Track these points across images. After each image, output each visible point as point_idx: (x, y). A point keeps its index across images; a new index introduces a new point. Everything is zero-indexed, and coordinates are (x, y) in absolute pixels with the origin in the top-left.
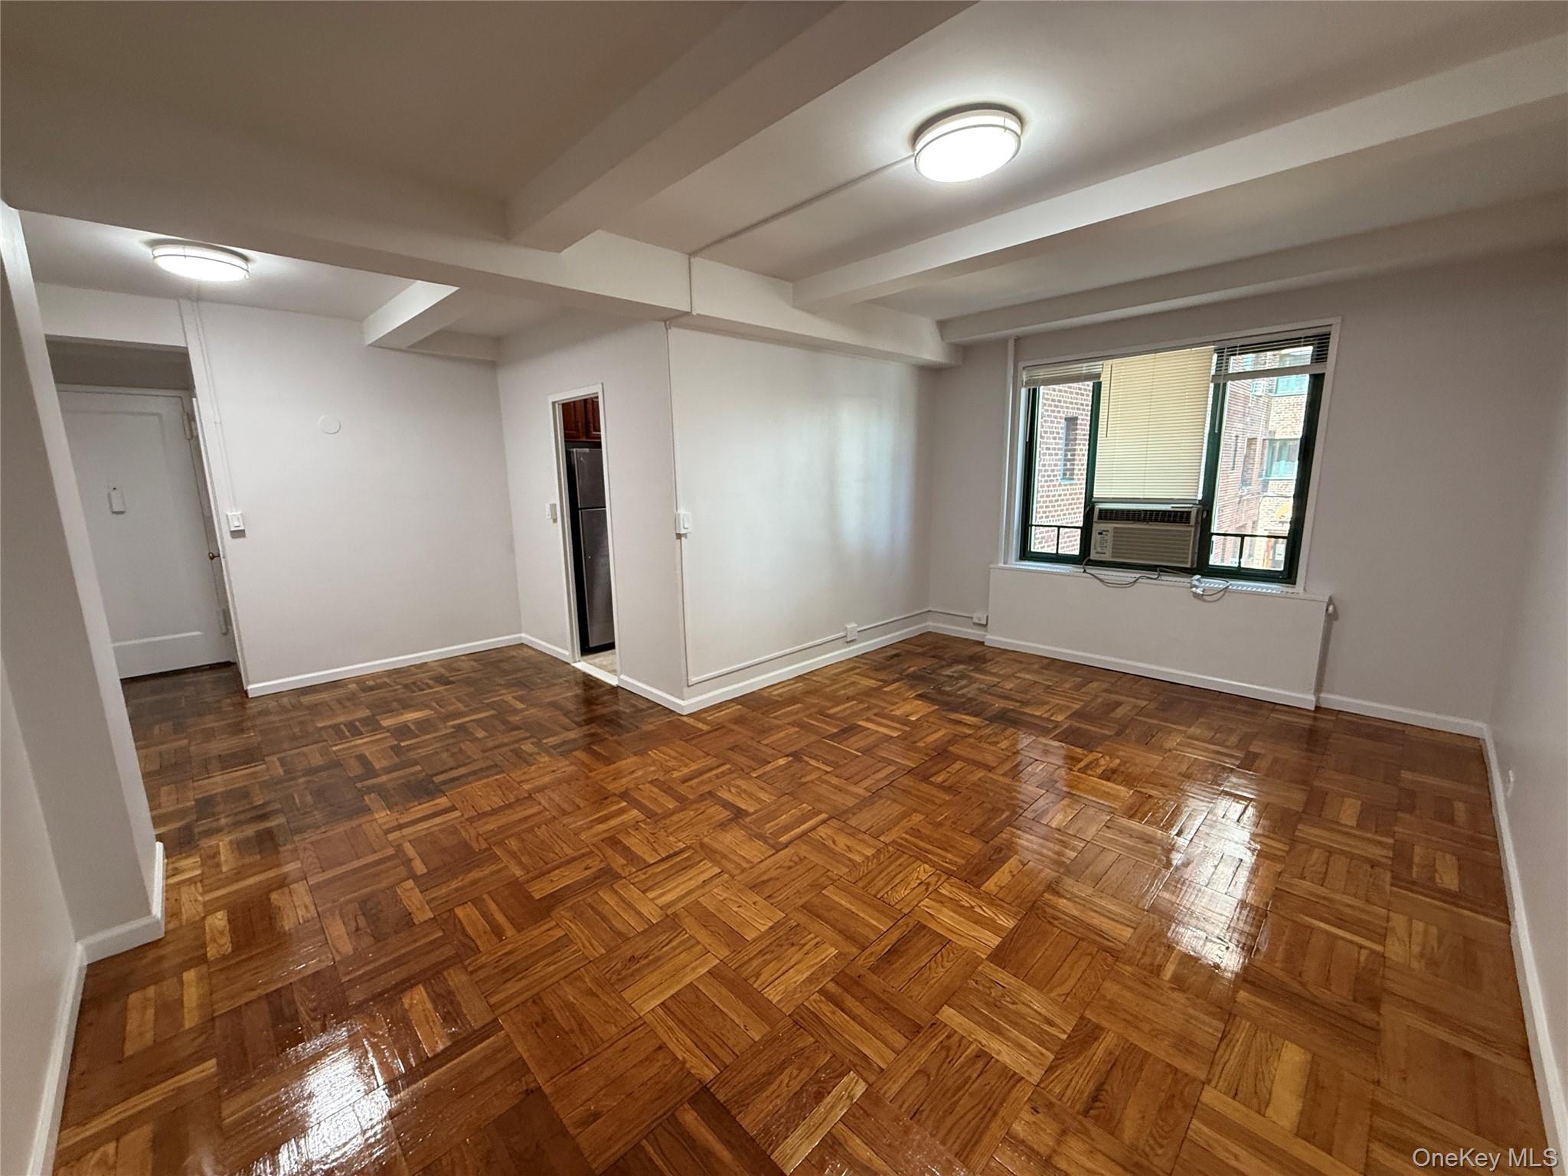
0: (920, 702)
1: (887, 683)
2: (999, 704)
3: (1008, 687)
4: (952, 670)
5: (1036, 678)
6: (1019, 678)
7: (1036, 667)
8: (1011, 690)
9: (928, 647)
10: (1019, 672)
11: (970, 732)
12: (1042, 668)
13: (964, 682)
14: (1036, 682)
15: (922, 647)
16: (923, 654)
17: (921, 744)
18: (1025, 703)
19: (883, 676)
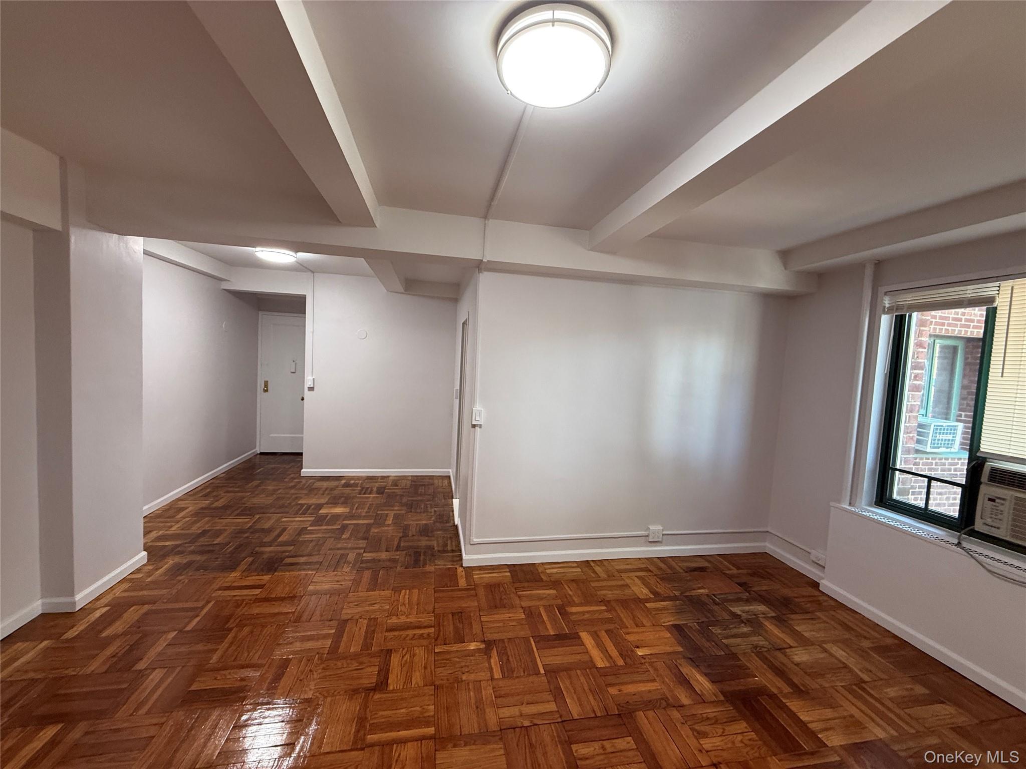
0: (669, 635)
1: (658, 597)
2: (763, 678)
3: (797, 659)
4: (747, 608)
5: (852, 662)
6: (826, 651)
7: (866, 644)
8: (797, 665)
9: (745, 571)
10: (835, 642)
11: (685, 701)
12: (874, 649)
13: (745, 629)
14: (846, 666)
15: (738, 568)
16: (731, 577)
17: (613, 691)
18: (800, 692)
19: (661, 589)
